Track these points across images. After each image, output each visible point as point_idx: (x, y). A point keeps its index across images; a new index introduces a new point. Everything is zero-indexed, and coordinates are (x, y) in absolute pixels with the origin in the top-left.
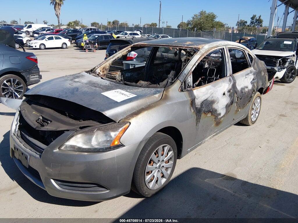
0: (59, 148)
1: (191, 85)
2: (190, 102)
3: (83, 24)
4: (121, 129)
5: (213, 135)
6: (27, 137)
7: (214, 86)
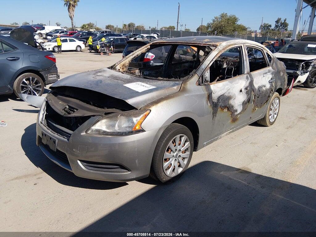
0: (86, 132)
1: (208, 80)
2: (207, 96)
3: (97, 26)
4: (142, 115)
5: (230, 131)
6: (54, 125)
7: (231, 83)
